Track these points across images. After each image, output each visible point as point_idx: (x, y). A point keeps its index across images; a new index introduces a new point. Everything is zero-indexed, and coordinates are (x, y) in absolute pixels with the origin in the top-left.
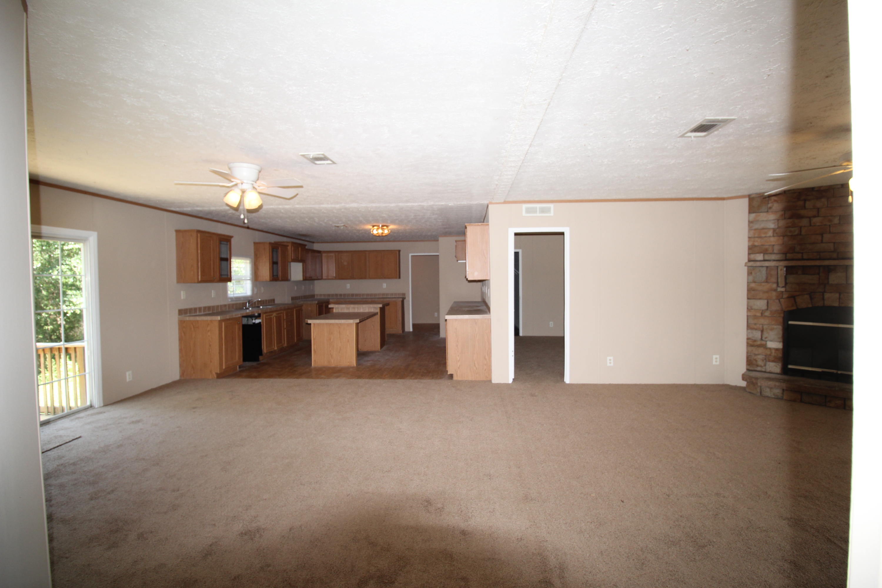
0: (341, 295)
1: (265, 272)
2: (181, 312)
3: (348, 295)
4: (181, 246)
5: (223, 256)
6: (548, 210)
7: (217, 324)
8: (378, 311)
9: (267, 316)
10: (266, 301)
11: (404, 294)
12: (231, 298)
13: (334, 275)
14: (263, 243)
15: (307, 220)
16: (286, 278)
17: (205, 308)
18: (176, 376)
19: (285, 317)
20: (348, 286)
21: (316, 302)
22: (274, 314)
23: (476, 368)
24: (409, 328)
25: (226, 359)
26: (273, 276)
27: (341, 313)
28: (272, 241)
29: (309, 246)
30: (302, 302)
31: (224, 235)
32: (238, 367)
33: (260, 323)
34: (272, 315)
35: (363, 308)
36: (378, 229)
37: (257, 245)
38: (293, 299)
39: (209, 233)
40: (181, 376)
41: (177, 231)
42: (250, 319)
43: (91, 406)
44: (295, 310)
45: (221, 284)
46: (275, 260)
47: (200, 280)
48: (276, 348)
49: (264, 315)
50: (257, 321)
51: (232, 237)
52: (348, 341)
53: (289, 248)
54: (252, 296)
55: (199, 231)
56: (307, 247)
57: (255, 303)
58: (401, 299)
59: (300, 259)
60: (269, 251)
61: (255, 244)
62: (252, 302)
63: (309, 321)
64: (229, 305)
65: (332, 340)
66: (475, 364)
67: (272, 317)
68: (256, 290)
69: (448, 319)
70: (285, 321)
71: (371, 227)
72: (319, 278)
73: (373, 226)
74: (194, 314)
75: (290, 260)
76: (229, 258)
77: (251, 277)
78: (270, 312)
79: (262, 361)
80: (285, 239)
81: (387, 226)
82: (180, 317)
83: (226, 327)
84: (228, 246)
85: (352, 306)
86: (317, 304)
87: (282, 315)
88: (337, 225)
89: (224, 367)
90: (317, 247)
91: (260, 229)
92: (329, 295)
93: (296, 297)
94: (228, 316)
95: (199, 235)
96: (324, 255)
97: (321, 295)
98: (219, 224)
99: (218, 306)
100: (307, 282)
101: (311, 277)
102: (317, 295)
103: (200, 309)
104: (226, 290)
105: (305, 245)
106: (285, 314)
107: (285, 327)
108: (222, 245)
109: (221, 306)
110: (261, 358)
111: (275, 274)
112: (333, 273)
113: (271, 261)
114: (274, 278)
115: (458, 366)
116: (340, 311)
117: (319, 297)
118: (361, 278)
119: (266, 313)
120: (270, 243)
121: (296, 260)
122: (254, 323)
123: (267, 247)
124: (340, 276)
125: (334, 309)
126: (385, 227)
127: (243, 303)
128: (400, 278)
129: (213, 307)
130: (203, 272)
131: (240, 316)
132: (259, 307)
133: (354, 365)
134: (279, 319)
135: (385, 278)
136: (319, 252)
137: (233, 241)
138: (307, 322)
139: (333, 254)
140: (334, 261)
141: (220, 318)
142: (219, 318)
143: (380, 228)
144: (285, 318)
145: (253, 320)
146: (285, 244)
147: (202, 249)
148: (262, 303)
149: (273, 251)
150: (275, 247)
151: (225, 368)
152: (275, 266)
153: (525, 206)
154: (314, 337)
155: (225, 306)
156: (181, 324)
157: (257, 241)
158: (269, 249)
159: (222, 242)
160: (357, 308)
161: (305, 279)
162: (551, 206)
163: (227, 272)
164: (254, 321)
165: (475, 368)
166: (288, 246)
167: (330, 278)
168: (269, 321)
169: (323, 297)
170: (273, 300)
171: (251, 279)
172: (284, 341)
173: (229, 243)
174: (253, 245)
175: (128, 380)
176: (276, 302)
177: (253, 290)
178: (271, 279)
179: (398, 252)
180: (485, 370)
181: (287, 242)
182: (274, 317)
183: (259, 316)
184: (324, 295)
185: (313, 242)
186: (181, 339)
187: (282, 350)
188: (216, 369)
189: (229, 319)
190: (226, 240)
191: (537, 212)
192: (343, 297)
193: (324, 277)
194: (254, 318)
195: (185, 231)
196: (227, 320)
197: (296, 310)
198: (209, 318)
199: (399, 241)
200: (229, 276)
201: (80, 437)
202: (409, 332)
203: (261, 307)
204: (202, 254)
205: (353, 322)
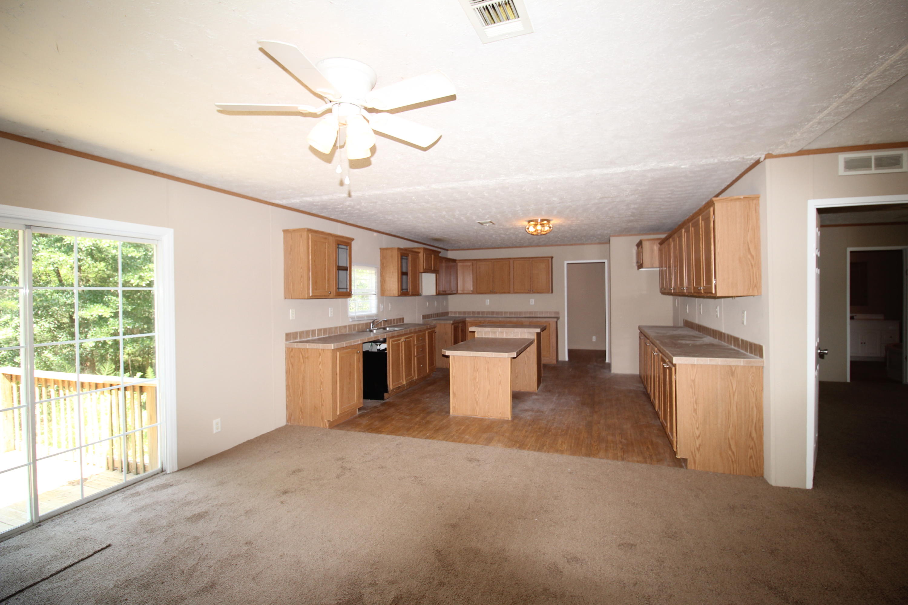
0: (479, 313)
1: (393, 284)
2: (288, 336)
3: (488, 313)
4: (289, 251)
5: (342, 264)
6: (893, 162)
7: (329, 354)
8: (534, 337)
9: (394, 341)
10: (394, 320)
11: (558, 313)
12: (352, 318)
13: (472, 289)
14: (392, 249)
15: (444, 213)
16: (416, 293)
17: (320, 330)
18: (280, 421)
19: (415, 341)
20: (488, 302)
21: (452, 322)
22: (403, 339)
23: (733, 453)
24: (564, 357)
25: (341, 402)
26: (402, 289)
27: (485, 338)
28: (402, 247)
29: (443, 254)
30: (435, 322)
31: (342, 237)
32: (357, 410)
33: (385, 349)
34: (400, 340)
35: (514, 332)
36: (536, 225)
37: (383, 251)
38: (424, 317)
39: (322, 233)
40: (287, 421)
41: (285, 231)
42: (374, 344)
43: (162, 471)
44: (427, 332)
45: (340, 301)
46: (404, 270)
47: (311, 294)
48: (404, 383)
49: (391, 340)
50: (383, 346)
51: (353, 240)
52: (500, 383)
53: (421, 255)
54: (377, 315)
55: (310, 231)
56: (440, 255)
57: (381, 322)
58: (556, 320)
59: (432, 269)
60: (398, 259)
61: (382, 249)
62: (377, 322)
63: (447, 353)
64: (350, 326)
65: (477, 380)
66: (730, 445)
67: (400, 342)
68: (382, 307)
69: (679, 364)
70: (415, 346)
71: (526, 223)
72: (454, 292)
73: (529, 222)
74: (305, 339)
75: (422, 270)
76: (348, 266)
77: (376, 290)
78: (398, 336)
79: (387, 400)
80: (416, 245)
81: (548, 221)
82: (288, 342)
83: (341, 359)
84: (348, 251)
85: (499, 329)
86: (452, 324)
87: (412, 339)
88: (481, 221)
89: (338, 414)
90: (451, 255)
91: (387, 232)
92: (465, 313)
93: (428, 315)
94: (344, 344)
95: (310, 235)
96: (459, 264)
97: (455, 313)
98: (339, 224)
99: (336, 328)
100: (440, 297)
101: (445, 291)
102: (451, 312)
103: (313, 332)
104: (345, 308)
105: (440, 252)
106: (415, 338)
107: (416, 354)
108: (340, 250)
109: (340, 327)
110: (386, 395)
111: (404, 287)
112: (470, 286)
113: (399, 271)
114: (404, 293)
115: (698, 446)
116: (484, 336)
117: (453, 315)
118: (504, 293)
119: (393, 337)
120: (399, 249)
121: (428, 270)
122: (379, 350)
123: (396, 254)
124: (478, 290)
125: (476, 333)
126: (545, 222)
127: (367, 324)
128: (552, 292)
129: (330, 329)
130: (315, 283)
131: (359, 342)
132: (385, 329)
133: (509, 418)
134: (408, 344)
135: (534, 292)
136: (454, 261)
137: (353, 243)
138: (444, 354)
139: (469, 264)
140: (471, 272)
141: (334, 346)
142: (332, 346)
143: (539, 224)
144: (415, 343)
145: (377, 345)
146: (416, 250)
147: (314, 255)
148: (389, 322)
149: (402, 259)
150: (404, 254)
151: (340, 414)
152: (404, 277)
153: (844, 156)
154: (454, 374)
155: (345, 327)
156: (289, 351)
157: (384, 246)
158: (398, 257)
159: (340, 246)
160: (506, 333)
161: (438, 294)
163: (347, 284)
164: (378, 347)
165: (730, 452)
166: (419, 253)
167: (466, 292)
168: (397, 347)
169: (457, 315)
170: (403, 319)
171: (376, 293)
172: (415, 371)
173: (348, 248)
174: (379, 251)
175: (215, 431)
176: (406, 321)
177: (378, 308)
178: (400, 294)
179: (550, 259)
180: (751, 457)
181: (418, 248)
182: (402, 342)
183: (384, 341)
184: (459, 313)
185: (447, 250)
186: (288, 372)
187: (411, 383)
188: (329, 416)
189: (346, 348)
190: (345, 243)
191: (870, 167)
192: (481, 316)
193: (459, 292)
194: (378, 344)
195: (294, 231)
196: (343, 348)
197: (429, 333)
198: (320, 346)
199: (552, 245)
200: (348, 290)
201: (109, 546)
202: (564, 362)
203: (388, 329)
204: (314, 261)
205: (507, 356)
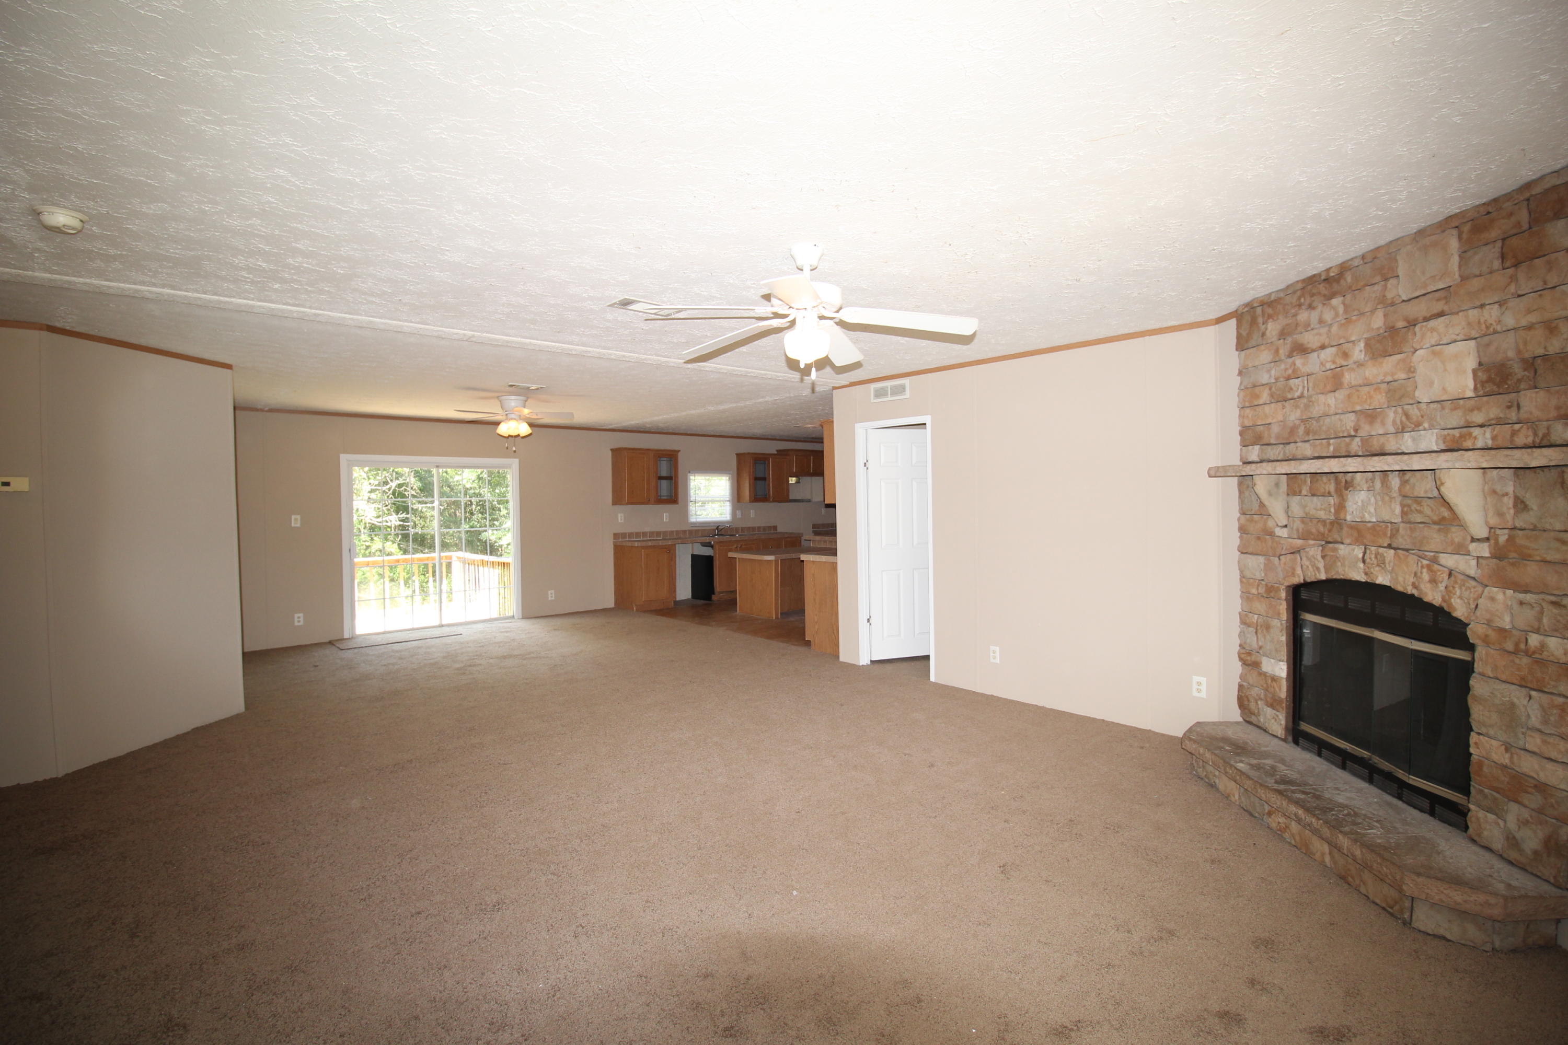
2: (616, 536)
5: (667, 474)
6: (900, 390)
10: (760, 528)
14: (748, 453)
16: (782, 498)
17: (652, 533)
18: (609, 603)
22: (737, 545)
26: (756, 495)
31: (665, 450)
32: (672, 603)
34: (732, 546)
37: (739, 456)
40: (616, 603)
41: (615, 451)
43: (513, 617)
46: (761, 476)
51: (679, 451)
52: (768, 585)
54: (734, 522)
57: (737, 529)
60: (750, 464)
64: (690, 531)
65: (754, 582)
68: (739, 514)
74: (635, 539)
75: (789, 474)
76: (673, 476)
77: (730, 497)
82: (616, 541)
84: (673, 462)
99: (672, 532)
103: (644, 534)
104: (683, 513)
108: (659, 462)
109: (674, 531)
111: (759, 493)
113: (752, 476)
114: (758, 499)
115: (816, 630)
123: (747, 459)
127: (712, 530)
129: (667, 532)
130: (631, 493)
148: (751, 530)
149: (755, 464)
150: (759, 458)
152: (762, 483)
153: (873, 386)
154: (739, 575)
155: (684, 531)
157: (743, 451)
158: (750, 462)
159: (659, 459)
162: (906, 381)
171: (730, 500)
173: (675, 459)
174: (734, 457)
175: (550, 598)
177: (734, 514)
178: (753, 500)
190: (672, 456)
191: (887, 395)
